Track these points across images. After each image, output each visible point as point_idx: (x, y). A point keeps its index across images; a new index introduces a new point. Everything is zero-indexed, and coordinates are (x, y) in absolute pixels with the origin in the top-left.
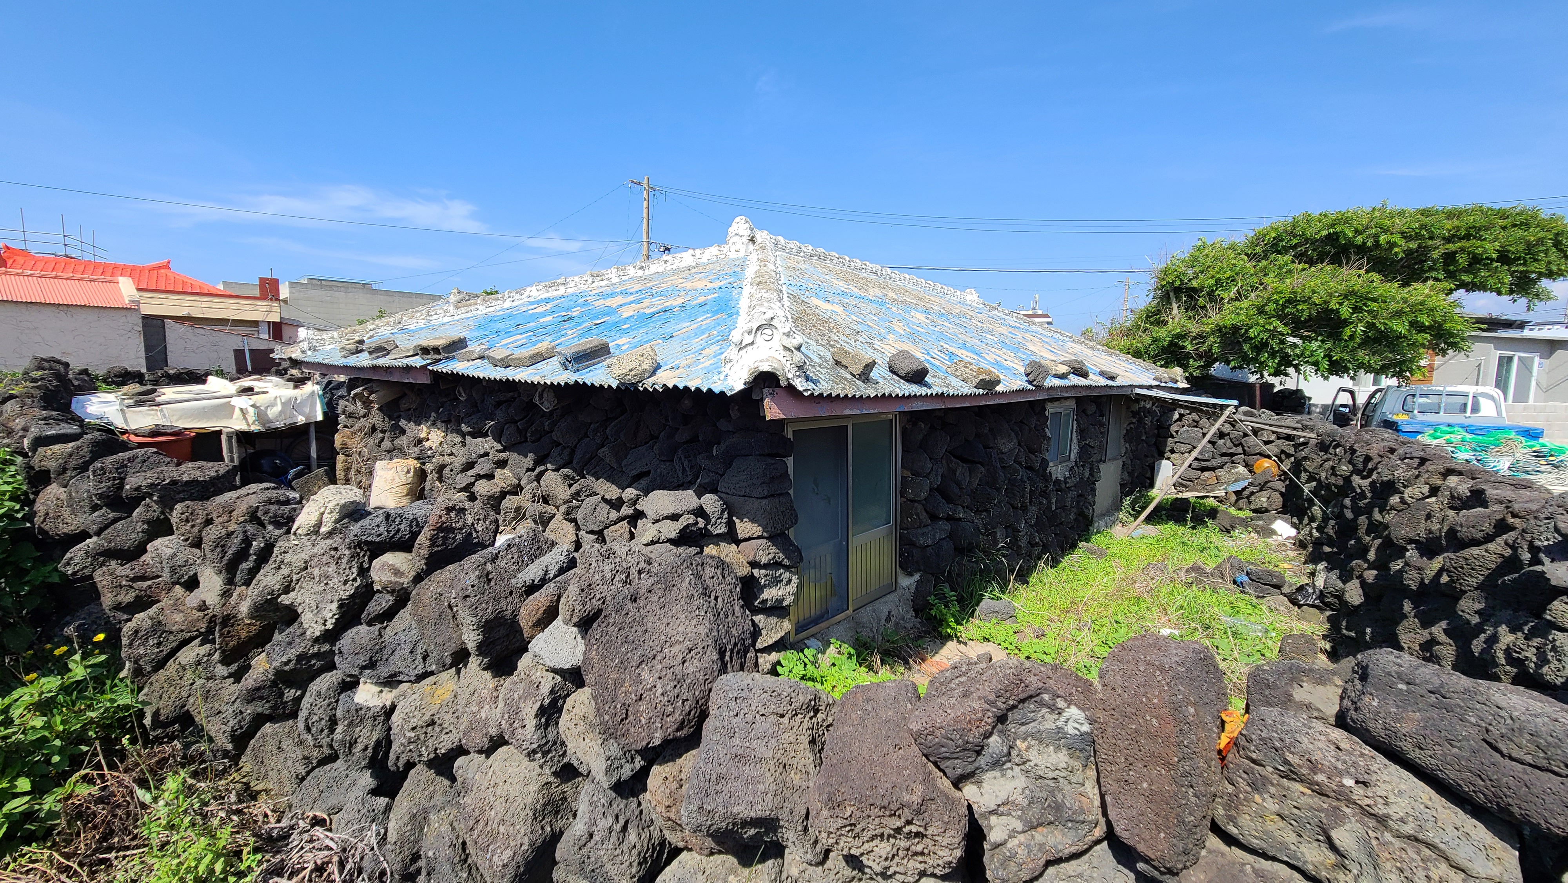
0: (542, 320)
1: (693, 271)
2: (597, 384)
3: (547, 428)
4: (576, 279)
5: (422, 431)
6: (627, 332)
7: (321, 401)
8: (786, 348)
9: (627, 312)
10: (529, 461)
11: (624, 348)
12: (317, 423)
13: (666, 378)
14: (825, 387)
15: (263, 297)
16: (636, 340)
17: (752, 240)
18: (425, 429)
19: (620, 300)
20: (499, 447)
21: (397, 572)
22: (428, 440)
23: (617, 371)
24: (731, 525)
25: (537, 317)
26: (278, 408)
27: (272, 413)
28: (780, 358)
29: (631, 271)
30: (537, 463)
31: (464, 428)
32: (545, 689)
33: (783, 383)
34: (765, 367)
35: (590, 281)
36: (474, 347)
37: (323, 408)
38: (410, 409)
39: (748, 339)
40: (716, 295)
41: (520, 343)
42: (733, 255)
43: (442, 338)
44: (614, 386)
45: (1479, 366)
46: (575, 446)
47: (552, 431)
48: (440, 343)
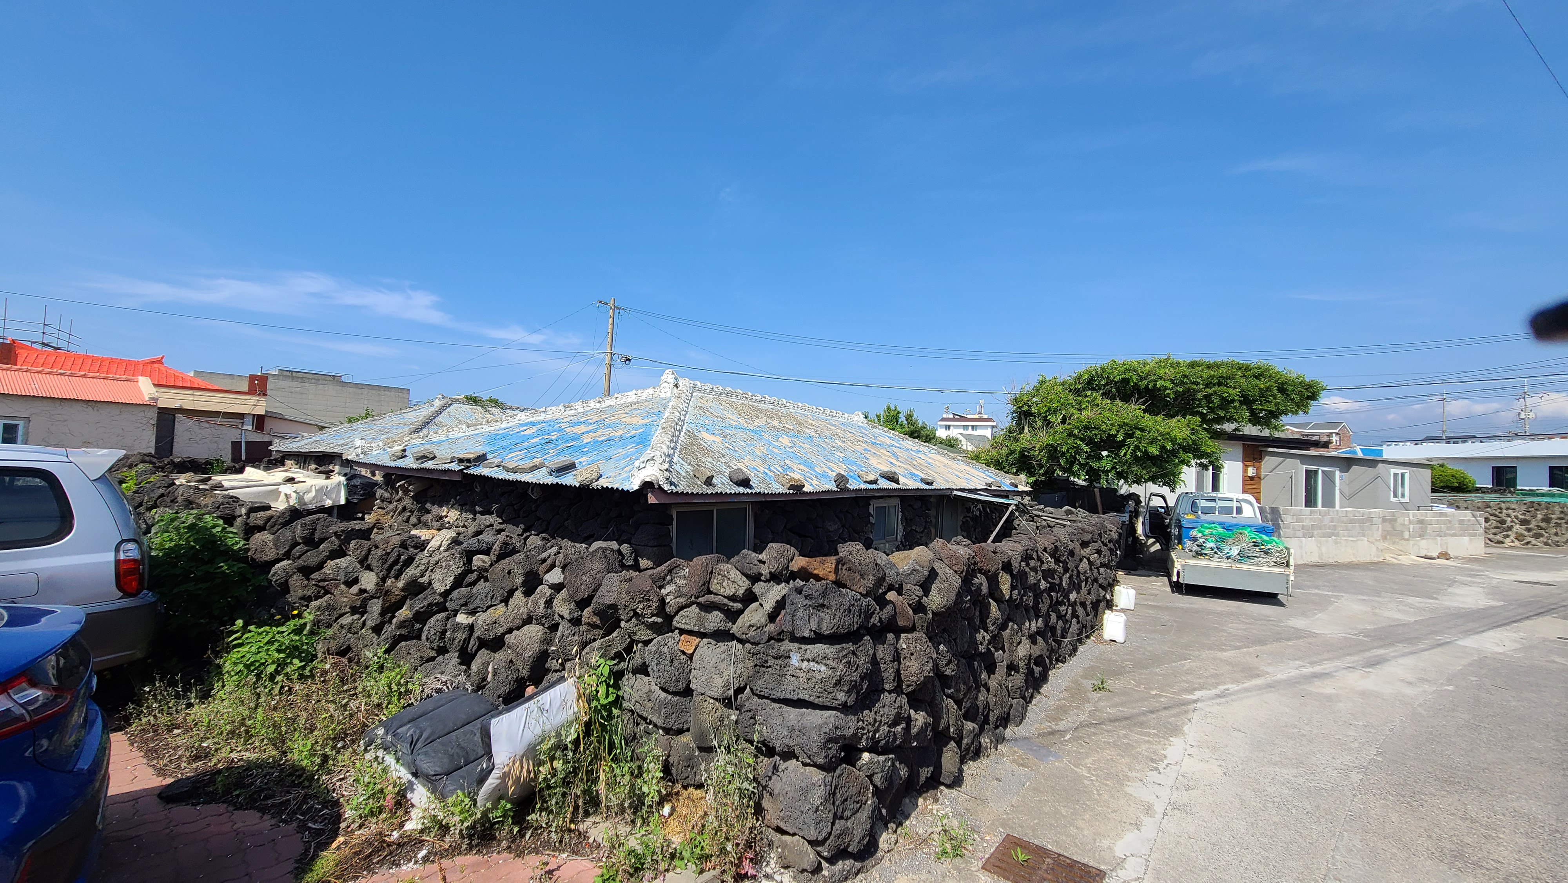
0: (532, 441)
1: (634, 407)
2: (568, 485)
3: (533, 509)
4: (554, 408)
5: (444, 511)
6: (586, 453)
7: (345, 489)
8: (661, 470)
9: (587, 439)
10: (519, 530)
11: (584, 464)
12: (340, 507)
13: (604, 483)
14: (680, 489)
15: (251, 391)
16: (591, 459)
17: (676, 386)
18: (446, 509)
19: (583, 428)
20: (500, 521)
21: (484, 562)
22: (447, 517)
23: (579, 479)
24: (636, 561)
25: (528, 438)
26: (313, 494)
27: (307, 498)
28: (657, 474)
29: (592, 404)
30: (525, 531)
31: (477, 508)
32: (548, 594)
33: (656, 487)
34: (648, 479)
35: (563, 410)
36: (492, 459)
37: (346, 495)
38: (435, 496)
39: (643, 465)
40: (642, 430)
41: (520, 457)
42: (663, 395)
43: (471, 453)
44: (577, 486)
45: (1291, 477)
46: (550, 520)
47: (536, 511)
48: (472, 456)
